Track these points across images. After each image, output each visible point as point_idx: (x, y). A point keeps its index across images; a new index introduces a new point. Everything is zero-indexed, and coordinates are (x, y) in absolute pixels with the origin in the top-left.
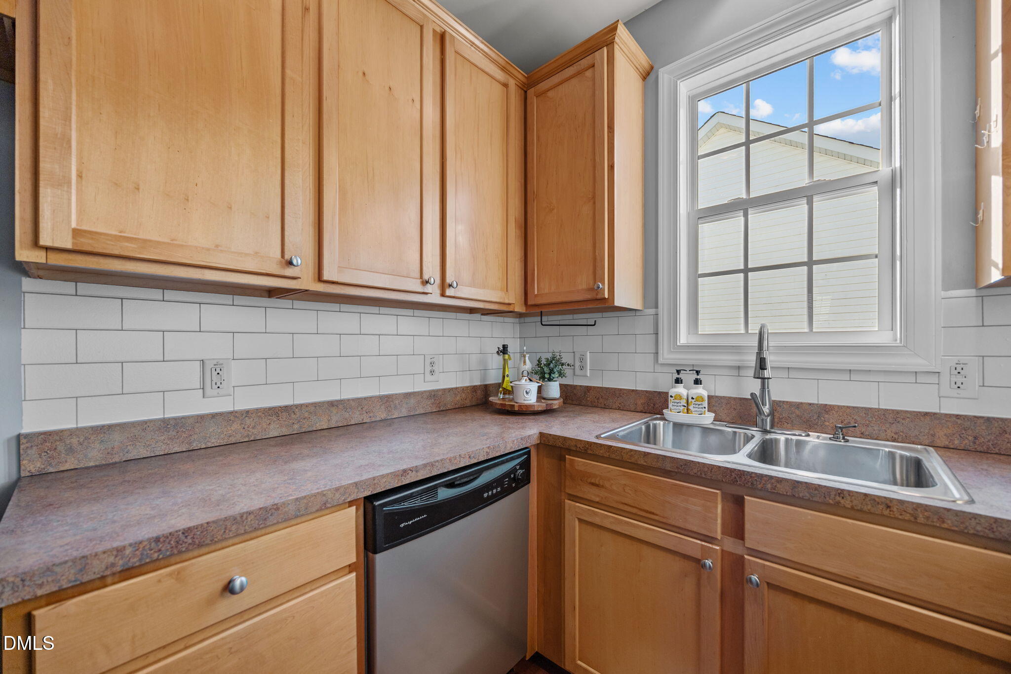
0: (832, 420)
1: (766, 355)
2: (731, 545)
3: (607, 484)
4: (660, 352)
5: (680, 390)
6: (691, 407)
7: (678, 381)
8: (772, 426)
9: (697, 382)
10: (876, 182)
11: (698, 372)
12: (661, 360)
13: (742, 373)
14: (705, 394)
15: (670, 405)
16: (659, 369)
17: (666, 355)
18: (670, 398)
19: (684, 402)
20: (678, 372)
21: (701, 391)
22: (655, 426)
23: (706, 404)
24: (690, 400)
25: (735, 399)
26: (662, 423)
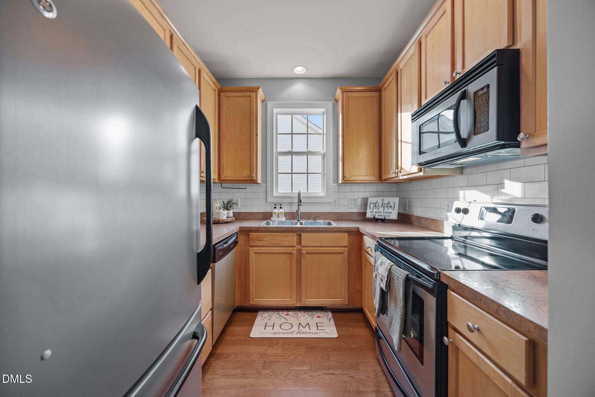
0: (313, 216)
1: (301, 199)
2: (298, 247)
3: (265, 239)
4: (268, 198)
5: (276, 210)
6: (279, 216)
7: (275, 208)
8: (300, 219)
9: (281, 208)
10: (321, 154)
11: (281, 205)
12: (268, 201)
13: (292, 205)
14: (283, 211)
15: (273, 216)
16: (267, 204)
17: (270, 200)
18: (273, 213)
19: (277, 215)
20: (275, 205)
21: (282, 210)
22: (270, 223)
23: (283, 215)
24: (279, 213)
25: (290, 212)
26: (271, 222)
